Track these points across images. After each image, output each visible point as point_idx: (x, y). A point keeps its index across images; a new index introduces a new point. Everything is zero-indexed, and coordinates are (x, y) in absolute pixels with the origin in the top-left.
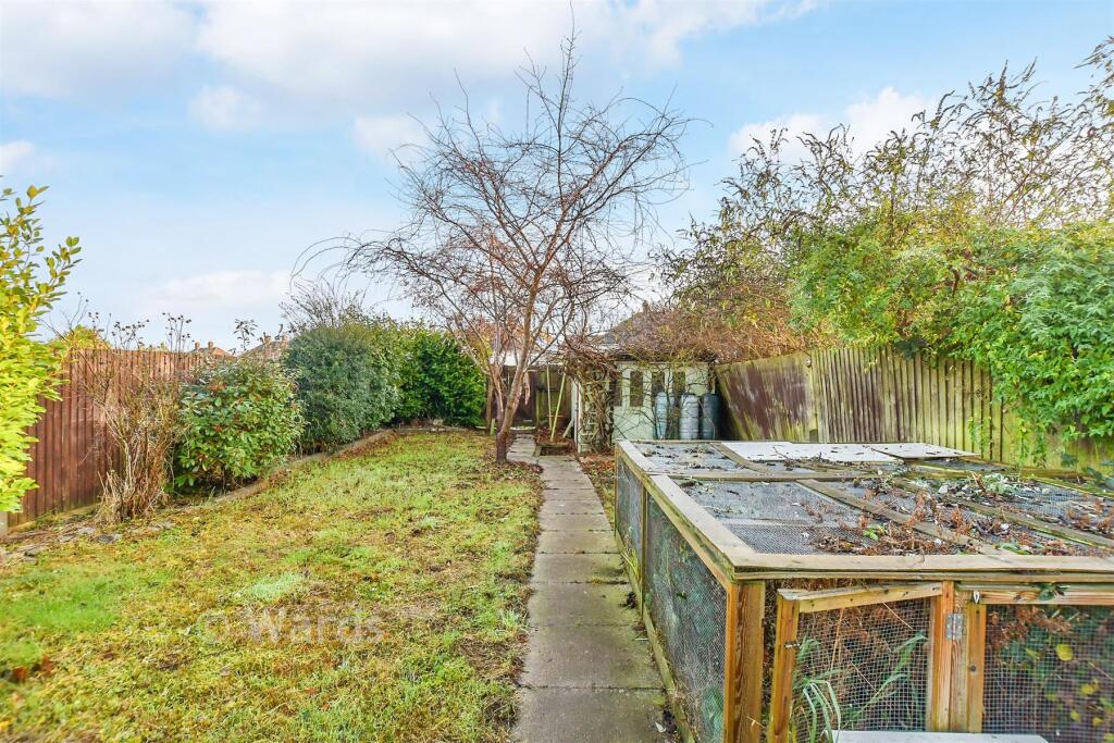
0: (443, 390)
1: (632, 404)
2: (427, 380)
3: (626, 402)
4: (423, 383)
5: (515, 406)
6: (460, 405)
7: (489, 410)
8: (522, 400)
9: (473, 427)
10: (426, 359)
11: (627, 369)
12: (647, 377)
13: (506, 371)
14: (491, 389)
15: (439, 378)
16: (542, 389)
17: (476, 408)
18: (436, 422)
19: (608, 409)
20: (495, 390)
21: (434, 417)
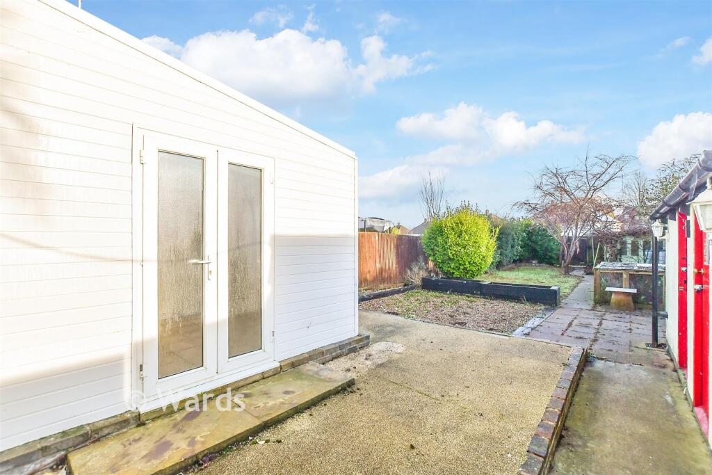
0: (538, 248)
1: (632, 254)
2: (530, 243)
3: (629, 254)
4: (528, 245)
5: (572, 254)
6: (546, 255)
7: (561, 257)
8: (576, 251)
9: (552, 264)
10: (530, 234)
11: (629, 240)
12: (641, 242)
13: (569, 239)
14: (562, 247)
15: (535, 242)
16: (590, 248)
17: (554, 256)
18: (534, 262)
19: (619, 257)
20: (564, 249)
21: (533, 260)
